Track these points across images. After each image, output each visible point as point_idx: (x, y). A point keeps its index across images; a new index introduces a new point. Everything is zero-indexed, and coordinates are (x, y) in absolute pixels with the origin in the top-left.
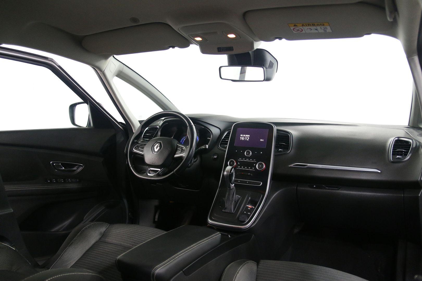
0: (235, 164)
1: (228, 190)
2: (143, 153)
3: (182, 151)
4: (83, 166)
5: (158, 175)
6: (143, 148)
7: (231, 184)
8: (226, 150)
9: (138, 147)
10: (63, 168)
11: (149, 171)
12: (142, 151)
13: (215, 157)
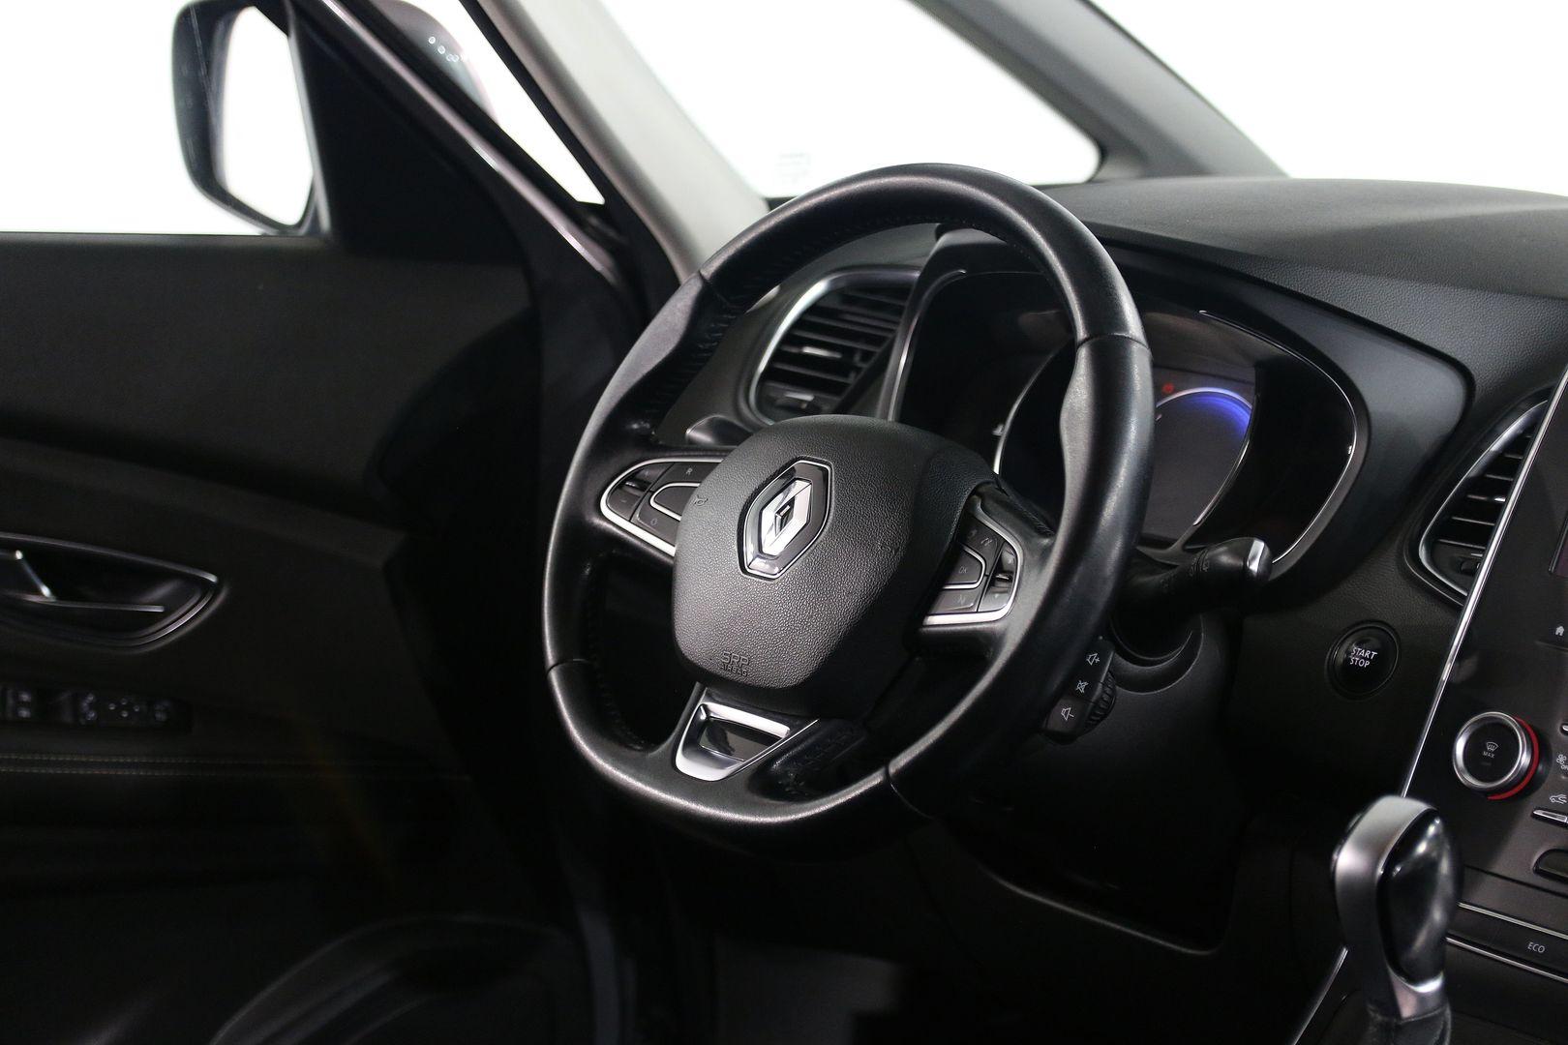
0: (1524, 759)
1: (1372, 1029)
2: (671, 550)
3: (991, 583)
4: (215, 589)
5: (764, 784)
6: (679, 500)
7: (1397, 980)
8: (1465, 600)
9: (644, 486)
10: (45, 591)
11: (699, 728)
12: (668, 530)
13: (1361, 656)
